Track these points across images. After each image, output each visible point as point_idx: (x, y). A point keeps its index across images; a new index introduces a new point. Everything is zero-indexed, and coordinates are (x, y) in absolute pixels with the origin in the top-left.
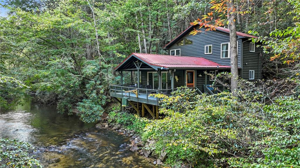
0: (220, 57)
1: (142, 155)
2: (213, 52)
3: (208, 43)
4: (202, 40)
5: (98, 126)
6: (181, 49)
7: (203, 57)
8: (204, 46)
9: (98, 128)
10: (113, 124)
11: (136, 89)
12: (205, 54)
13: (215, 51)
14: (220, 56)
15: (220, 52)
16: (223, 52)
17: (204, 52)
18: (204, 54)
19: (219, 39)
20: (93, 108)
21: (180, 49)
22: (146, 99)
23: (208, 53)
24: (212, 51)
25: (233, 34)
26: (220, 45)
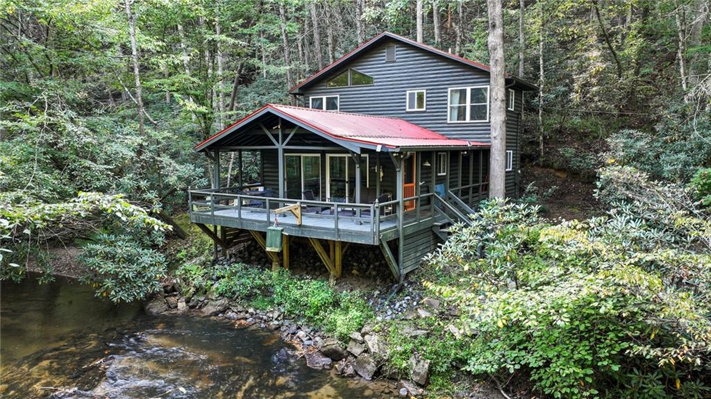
0: (446, 119)
1: (351, 376)
2: (428, 107)
3: (414, 85)
4: (399, 77)
5: (157, 308)
6: (340, 95)
7: (403, 117)
8: (405, 91)
9: (157, 313)
10: (202, 299)
11: (296, 202)
12: (408, 110)
13: (434, 105)
14: (445, 117)
15: (446, 108)
16: (451, 108)
17: (405, 106)
18: (405, 110)
19: (443, 77)
20: (138, 259)
21: (338, 96)
22: (334, 229)
23: (414, 108)
24: (427, 105)
25: (499, 69)
26: (447, 92)
